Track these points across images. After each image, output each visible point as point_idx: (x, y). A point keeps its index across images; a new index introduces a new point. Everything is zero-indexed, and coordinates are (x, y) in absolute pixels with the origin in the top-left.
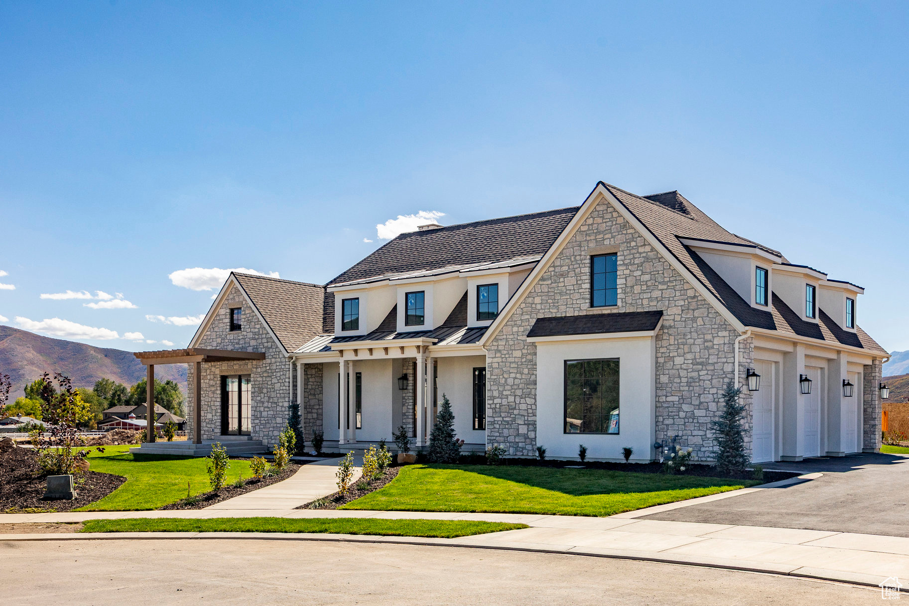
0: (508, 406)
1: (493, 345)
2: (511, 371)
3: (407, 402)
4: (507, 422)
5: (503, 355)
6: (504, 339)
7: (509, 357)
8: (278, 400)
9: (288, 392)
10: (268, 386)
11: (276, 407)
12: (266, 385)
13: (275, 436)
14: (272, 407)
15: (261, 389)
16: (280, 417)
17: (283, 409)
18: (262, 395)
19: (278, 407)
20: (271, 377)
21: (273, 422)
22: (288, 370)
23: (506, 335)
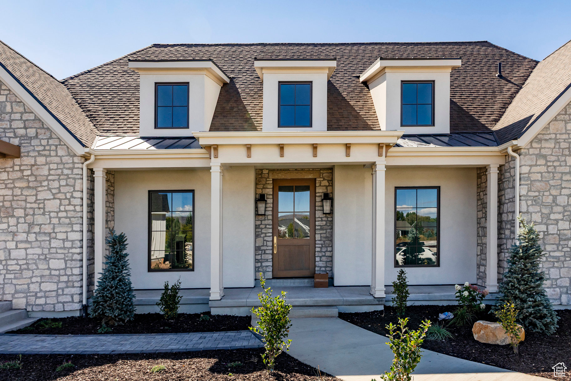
0: (559, 235)
1: (532, 147)
2: (563, 186)
3: (263, 231)
4: (558, 258)
5: (550, 161)
6: (550, 139)
7: (560, 166)
8: (54, 229)
9: (79, 214)
10: (29, 205)
11: (50, 241)
12: (23, 203)
13: (46, 292)
14: (37, 240)
15: (10, 210)
16: (58, 259)
17: (68, 244)
18: (12, 221)
19: (53, 241)
20: (35, 188)
21: (40, 266)
22: (79, 176)
23: (556, 134)
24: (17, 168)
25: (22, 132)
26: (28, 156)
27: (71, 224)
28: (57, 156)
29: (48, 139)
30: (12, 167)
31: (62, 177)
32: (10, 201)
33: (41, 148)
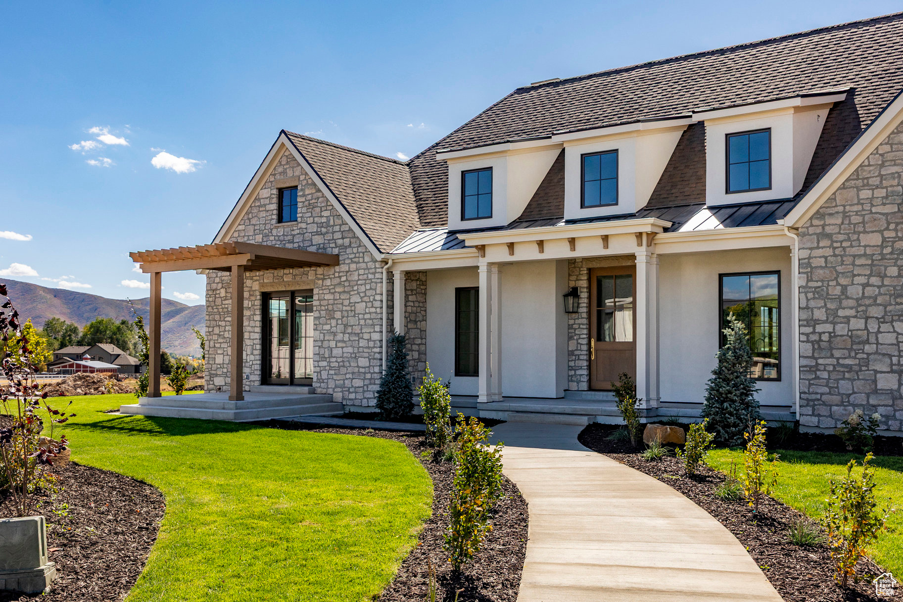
0: (851, 337)
1: (812, 225)
2: (855, 272)
3: (577, 332)
4: (850, 368)
5: (837, 242)
6: (837, 213)
7: (852, 246)
8: (361, 329)
9: (379, 316)
10: (345, 308)
11: (358, 341)
12: (340, 306)
13: (356, 387)
14: (350, 340)
15: (332, 312)
16: (364, 358)
17: (371, 344)
18: (333, 322)
19: (361, 340)
20: (348, 292)
21: (352, 364)
22: (379, 280)
23: (844, 206)
24: (337, 275)
25: (340, 242)
26: (344, 263)
27: (373, 325)
28: (364, 262)
29: (358, 247)
30: (334, 274)
31: (367, 281)
32: (332, 305)
33: (353, 256)
